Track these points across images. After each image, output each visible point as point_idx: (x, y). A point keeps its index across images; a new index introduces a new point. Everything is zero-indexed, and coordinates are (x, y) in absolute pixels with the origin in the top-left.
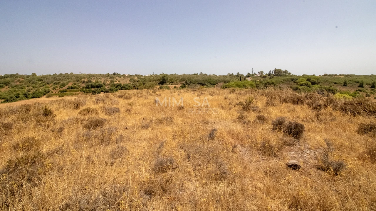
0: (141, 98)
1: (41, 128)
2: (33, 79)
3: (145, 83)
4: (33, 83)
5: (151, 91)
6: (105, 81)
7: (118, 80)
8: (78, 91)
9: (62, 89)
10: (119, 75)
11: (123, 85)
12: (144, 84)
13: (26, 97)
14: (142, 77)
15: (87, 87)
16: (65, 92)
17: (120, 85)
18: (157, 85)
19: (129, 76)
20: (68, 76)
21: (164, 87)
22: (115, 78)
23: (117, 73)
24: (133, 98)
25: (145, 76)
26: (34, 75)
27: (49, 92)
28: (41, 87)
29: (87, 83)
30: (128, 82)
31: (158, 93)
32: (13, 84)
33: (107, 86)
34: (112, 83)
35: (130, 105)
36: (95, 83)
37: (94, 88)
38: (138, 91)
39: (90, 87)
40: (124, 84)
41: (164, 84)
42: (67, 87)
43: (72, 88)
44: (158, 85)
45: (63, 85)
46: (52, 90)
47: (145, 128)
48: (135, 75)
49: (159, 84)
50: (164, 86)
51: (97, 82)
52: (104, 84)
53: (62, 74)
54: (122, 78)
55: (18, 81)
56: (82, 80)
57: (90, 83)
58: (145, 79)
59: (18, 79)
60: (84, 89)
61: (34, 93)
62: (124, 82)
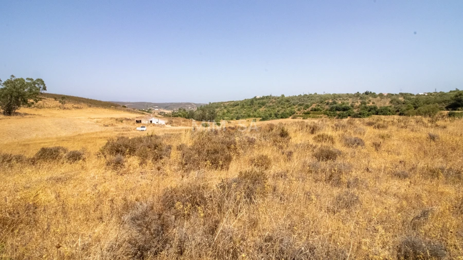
0: (404, 130)
1: (275, 148)
2: (282, 100)
3: (417, 105)
4: (282, 104)
5: (426, 120)
6: (353, 102)
7: (372, 101)
8: (321, 114)
9: (306, 111)
10: (374, 95)
11: (379, 108)
12: (416, 108)
13: (276, 116)
14: (412, 97)
15: (331, 110)
16: (309, 114)
17: (375, 108)
18: (443, 110)
19: (390, 95)
20: (312, 97)
21: (458, 113)
22: (368, 98)
23: (371, 92)
24: (390, 127)
25: (418, 95)
26: (283, 96)
27: (294, 113)
28: (288, 107)
29: (331, 104)
30: (387, 104)
31: (440, 123)
32: (267, 104)
33: (356, 109)
34: (363, 105)
35: (383, 137)
36: (341, 105)
37: (339, 111)
38: (401, 118)
39: (334, 109)
40: (381, 107)
41: (460, 108)
42: (310, 109)
43: (315, 110)
44: (445, 109)
45: (307, 106)
46: (297, 112)
47: (400, 177)
48: (400, 93)
49: (447, 108)
50: (460, 112)
51: (343, 104)
52: (352, 106)
53: (306, 95)
54: (379, 98)
55: (271, 102)
56: (326, 101)
57: (335, 105)
58: (417, 99)
59: (271, 100)
60: (328, 112)
61: (283, 113)
62: (379, 105)
